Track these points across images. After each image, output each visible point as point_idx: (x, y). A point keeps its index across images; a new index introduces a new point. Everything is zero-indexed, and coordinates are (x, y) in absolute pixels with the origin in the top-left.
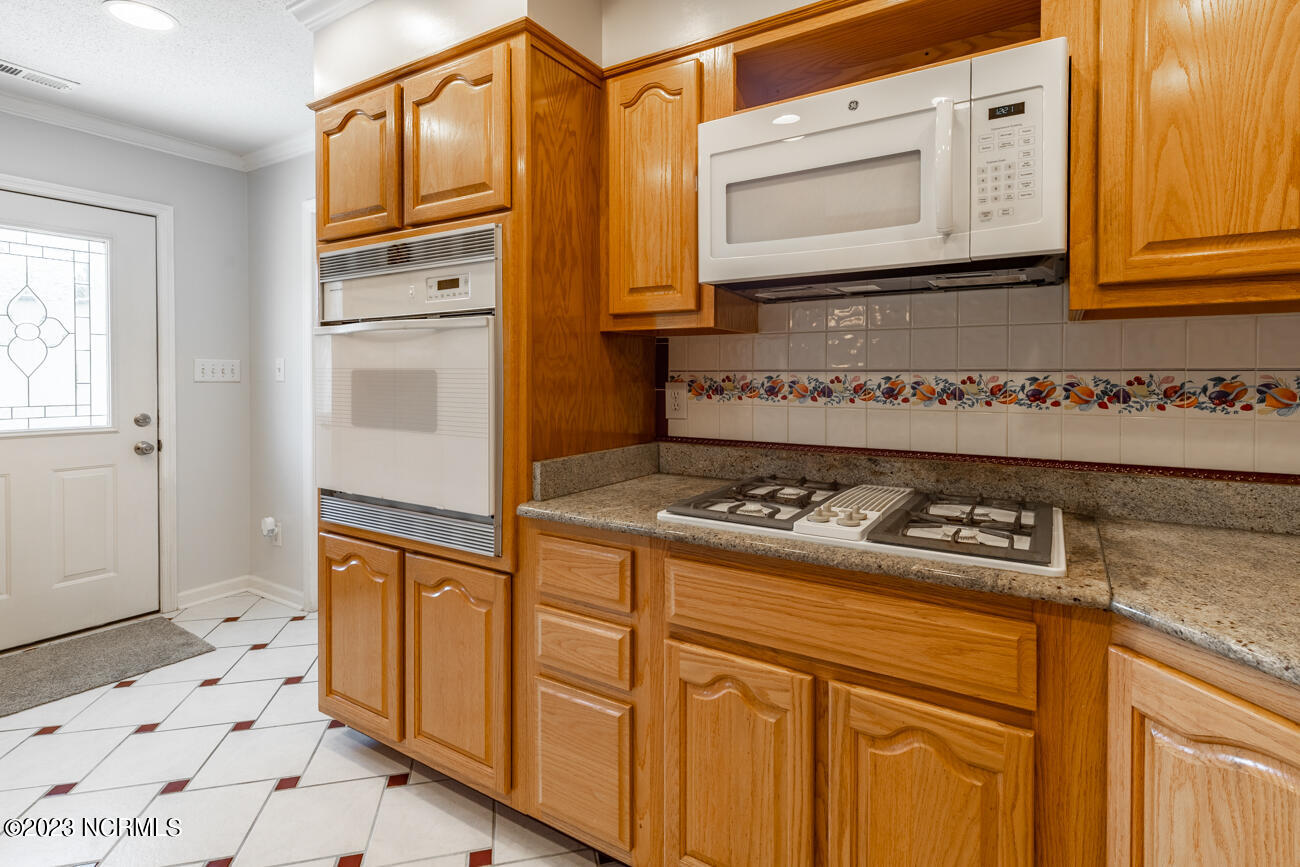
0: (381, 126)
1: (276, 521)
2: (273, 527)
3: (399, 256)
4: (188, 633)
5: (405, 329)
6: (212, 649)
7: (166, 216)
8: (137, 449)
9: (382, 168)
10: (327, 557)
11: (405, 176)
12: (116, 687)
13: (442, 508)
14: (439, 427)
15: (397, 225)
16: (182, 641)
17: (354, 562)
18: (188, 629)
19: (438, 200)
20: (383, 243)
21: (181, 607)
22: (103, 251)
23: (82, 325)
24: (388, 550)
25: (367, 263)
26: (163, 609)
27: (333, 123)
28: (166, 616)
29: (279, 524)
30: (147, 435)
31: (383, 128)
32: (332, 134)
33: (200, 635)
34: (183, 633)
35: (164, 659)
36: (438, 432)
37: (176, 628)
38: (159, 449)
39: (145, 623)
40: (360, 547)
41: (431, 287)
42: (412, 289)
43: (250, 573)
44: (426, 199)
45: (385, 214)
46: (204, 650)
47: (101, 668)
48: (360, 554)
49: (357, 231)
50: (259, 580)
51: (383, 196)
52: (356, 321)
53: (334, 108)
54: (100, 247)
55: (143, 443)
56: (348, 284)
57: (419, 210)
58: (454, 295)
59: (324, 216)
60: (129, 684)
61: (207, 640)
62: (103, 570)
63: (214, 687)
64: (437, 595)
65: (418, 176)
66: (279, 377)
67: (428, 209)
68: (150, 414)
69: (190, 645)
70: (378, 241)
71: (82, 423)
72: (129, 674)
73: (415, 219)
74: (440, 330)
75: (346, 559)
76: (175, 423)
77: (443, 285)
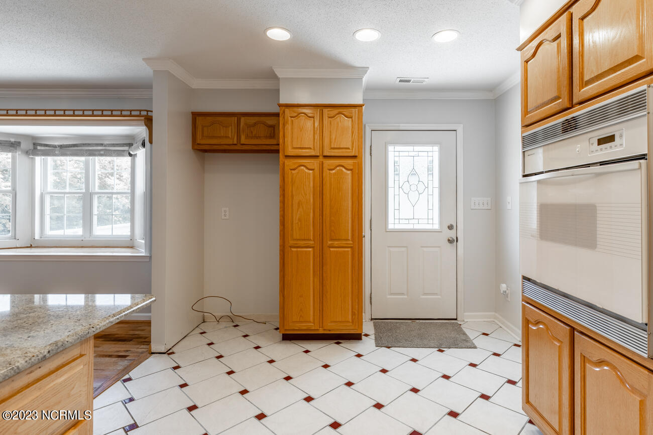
0: (558, 44)
1: (507, 287)
2: (505, 290)
3: (570, 126)
4: (466, 335)
5: (573, 175)
6: (475, 347)
7: (460, 129)
8: (449, 240)
9: (559, 72)
10: (526, 318)
11: (574, 71)
12: (438, 351)
13: (601, 307)
14: (598, 246)
15: (569, 106)
16: (464, 338)
17: (541, 326)
18: (467, 334)
19: (597, 81)
20: (560, 120)
21: (465, 320)
22: (437, 150)
23: (430, 183)
24: (562, 324)
25: (548, 135)
26: (458, 319)
27: (530, 53)
28: (459, 323)
29: (509, 289)
30: (452, 234)
31: (559, 45)
32: (528, 61)
33: (472, 337)
34: (464, 334)
35: (455, 345)
36: (596, 250)
37: (462, 330)
38: (457, 241)
39: (451, 324)
40: (546, 318)
41: (592, 144)
42: (578, 147)
43: (496, 312)
44: (588, 82)
45: (561, 100)
46: (472, 346)
47: (434, 339)
48: (545, 322)
49: (543, 116)
50: (500, 317)
51: (559, 89)
52: (542, 173)
53: (530, 44)
54: (436, 148)
55: (451, 238)
56: (545, 147)
57: (584, 91)
58: (611, 147)
59: (525, 112)
60: (442, 351)
61: (474, 341)
62: (436, 294)
63: (474, 368)
64: (598, 369)
65: (583, 68)
66: (509, 207)
67: (590, 89)
68: (453, 224)
69: (467, 341)
70: (556, 119)
71: (429, 227)
72: (443, 346)
73: (581, 99)
74: (598, 175)
75: (537, 323)
76: (463, 228)
77: (601, 141)
